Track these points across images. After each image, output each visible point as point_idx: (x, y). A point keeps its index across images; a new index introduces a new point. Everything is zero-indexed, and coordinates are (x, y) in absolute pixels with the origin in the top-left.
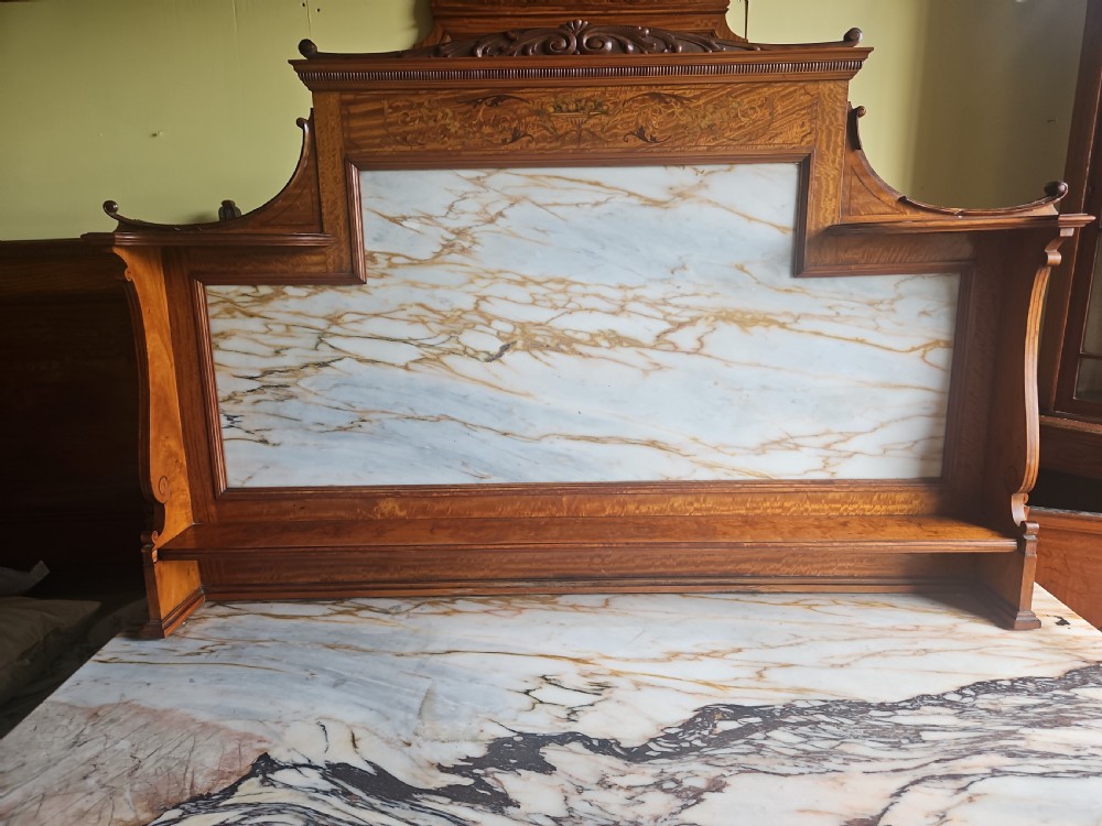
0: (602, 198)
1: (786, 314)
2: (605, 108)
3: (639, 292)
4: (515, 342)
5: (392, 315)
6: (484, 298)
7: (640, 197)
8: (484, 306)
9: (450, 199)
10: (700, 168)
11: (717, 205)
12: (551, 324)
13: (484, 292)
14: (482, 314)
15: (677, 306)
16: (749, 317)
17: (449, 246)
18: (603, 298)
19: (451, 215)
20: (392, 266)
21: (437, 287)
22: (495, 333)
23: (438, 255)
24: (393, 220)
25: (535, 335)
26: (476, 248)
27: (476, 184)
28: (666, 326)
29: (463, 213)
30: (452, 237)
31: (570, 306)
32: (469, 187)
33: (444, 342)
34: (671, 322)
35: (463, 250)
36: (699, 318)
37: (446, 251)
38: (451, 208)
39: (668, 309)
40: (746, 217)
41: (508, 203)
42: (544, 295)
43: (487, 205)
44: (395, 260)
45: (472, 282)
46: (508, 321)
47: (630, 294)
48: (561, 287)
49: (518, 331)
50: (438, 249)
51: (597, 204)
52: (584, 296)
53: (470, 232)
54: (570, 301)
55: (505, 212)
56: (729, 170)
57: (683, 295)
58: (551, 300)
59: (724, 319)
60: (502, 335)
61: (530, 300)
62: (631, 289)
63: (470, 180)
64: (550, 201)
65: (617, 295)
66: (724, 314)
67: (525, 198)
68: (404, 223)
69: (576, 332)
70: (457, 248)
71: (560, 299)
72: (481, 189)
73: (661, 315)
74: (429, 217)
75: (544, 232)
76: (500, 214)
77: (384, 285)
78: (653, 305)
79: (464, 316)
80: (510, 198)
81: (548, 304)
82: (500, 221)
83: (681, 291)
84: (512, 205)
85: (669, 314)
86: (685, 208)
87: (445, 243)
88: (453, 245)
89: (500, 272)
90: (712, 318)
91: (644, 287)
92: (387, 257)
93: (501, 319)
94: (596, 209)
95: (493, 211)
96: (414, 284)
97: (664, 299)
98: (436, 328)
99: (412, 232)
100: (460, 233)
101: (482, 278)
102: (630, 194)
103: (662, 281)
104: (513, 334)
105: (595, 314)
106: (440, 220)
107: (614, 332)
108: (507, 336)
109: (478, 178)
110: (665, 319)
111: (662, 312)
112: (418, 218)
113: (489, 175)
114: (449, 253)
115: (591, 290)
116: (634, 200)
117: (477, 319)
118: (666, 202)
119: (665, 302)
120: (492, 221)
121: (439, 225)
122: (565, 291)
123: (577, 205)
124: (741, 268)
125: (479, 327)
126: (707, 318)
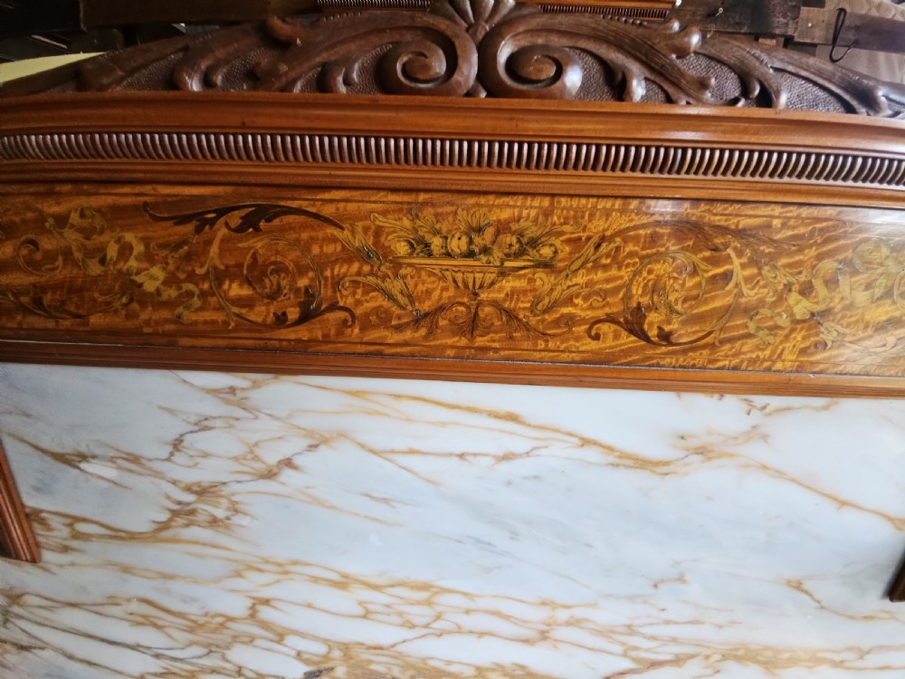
0: (519, 445)
1: (850, 649)
2: (546, 252)
3: (578, 613)
4: (332, 669)
5: (99, 609)
6: (266, 602)
7: (610, 449)
8: (265, 613)
9: (174, 428)
10: (759, 400)
11: (779, 474)
12: (402, 648)
13: (265, 593)
14: (265, 625)
15: (653, 638)
16: (786, 655)
17: (182, 513)
18: (507, 618)
19: (178, 458)
20: (77, 536)
21: (172, 577)
22: (293, 653)
23: (165, 526)
24: (60, 458)
25: (370, 662)
26: (238, 520)
27: (228, 402)
28: (626, 664)
29: (206, 455)
30: (189, 498)
31: (439, 625)
32: (210, 407)
33: (199, 657)
34: (635, 660)
35: (214, 522)
36: (692, 657)
37: (180, 521)
38: (177, 444)
39: (635, 641)
40: (835, 499)
41: (304, 443)
42: (388, 606)
43: (256, 444)
44: (81, 527)
45: (238, 575)
46: (315, 638)
47: (562, 615)
48: (423, 595)
49: (336, 654)
50: (164, 517)
51: (508, 457)
52: (468, 612)
53: (226, 490)
54: (438, 617)
55: (297, 461)
56: (826, 408)
57: (667, 622)
58: (400, 614)
59: (738, 659)
60: (305, 656)
61: (360, 611)
62: (567, 607)
63: (214, 392)
64: (399, 446)
65: (538, 615)
66: (741, 653)
67: (342, 435)
68: (83, 465)
69: (449, 663)
70: (200, 517)
71: (420, 614)
72: (240, 413)
73: (619, 649)
74: (135, 459)
75: (385, 501)
76: (288, 463)
77: (72, 564)
78: (607, 633)
79: (230, 624)
80: (309, 433)
81: (398, 620)
82: (287, 474)
83: (666, 616)
84: (313, 447)
85: (636, 648)
86: (705, 477)
87: (176, 507)
88: (193, 512)
89: (295, 563)
90: (716, 657)
91: (594, 605)
92: (68, 521)
93: (303, 635)
94: (505, 467)
95: (271, 457)
96: (126, 569)
97: (629, 626)
98: (184, 637)
99: (105, 485)
100: (203, 492)
101: (260, 571)
102: (586, 442)
103: (632, 598)
104: (326, 657)
105: (487, 640)
106: (157, 466)
107: (523, 667)
108: (315, 659)
109: (232, 390)
110: (625, 655)
111: (623, 644)
112: (112, 460)
113: (256, 385)
114: (188, 526)
115: (482, 603)
116: (592, 454)
117: (255, 630)
118: (667, 463)
119: (630, 630)
120: (270, 475)
121: (158, 474)
122: (429, 603)
123: (462, 456)
124: (798, 586)
125: (258, 642)
126: (707, 657)
